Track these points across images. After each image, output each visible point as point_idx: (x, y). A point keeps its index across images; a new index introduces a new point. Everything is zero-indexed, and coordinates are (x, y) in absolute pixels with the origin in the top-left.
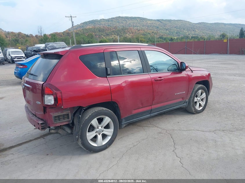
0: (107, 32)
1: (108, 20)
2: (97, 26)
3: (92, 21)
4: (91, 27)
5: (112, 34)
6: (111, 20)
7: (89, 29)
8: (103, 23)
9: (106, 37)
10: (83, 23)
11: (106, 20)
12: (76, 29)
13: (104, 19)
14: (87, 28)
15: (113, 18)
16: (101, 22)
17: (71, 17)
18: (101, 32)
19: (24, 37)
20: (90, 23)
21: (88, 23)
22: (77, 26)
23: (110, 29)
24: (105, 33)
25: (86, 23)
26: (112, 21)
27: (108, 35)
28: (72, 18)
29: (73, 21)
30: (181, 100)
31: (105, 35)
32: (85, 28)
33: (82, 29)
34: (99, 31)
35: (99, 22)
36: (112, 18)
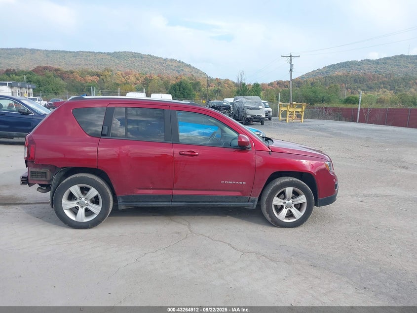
0: (370, 82)
1: (377, 62)
2: (353, 72)
3: (346, 63)
4: (340, 74)
5: (380, 87)
6: (383, 61)
7: (337, 77)
8: (366, 67)
9: (365, 92)
10: (328, 67)
11: (373, 62)
12: (315, 76)
13: (368, 60)
14: (334, 75)
15: (389, 58)
16: (364, 66)
17: (291, 56)
18: (357, 82)
19: (232, 86)
20: (340, 67)
21: (338, 67)
22: (317, 71)
23: (378, 78)
24: (367, 85)
25: (333, 67)
26: (386, 63)
27: (371, 88)
28: (292, 58)
29: (292, 63)
30: (238, 194)
31: (365, 88)
32: (330, 74)
33: (325, 77)
34: (355, 81)
35: (358, 66)
36: (385, 59)
